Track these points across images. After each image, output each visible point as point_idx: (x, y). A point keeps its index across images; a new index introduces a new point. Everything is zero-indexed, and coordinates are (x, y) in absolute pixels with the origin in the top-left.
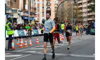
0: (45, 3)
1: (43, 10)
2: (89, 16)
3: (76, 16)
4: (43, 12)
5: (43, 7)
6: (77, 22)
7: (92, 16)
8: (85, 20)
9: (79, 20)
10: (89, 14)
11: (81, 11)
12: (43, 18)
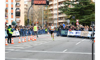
0: (14, 3)
1: (12, 11)
2: (60, 18)
3: (46, 17)
4: (12, 14)
5: (12, 8)
6: (47, 23)
7: (63, 17)
8: (56, 22)
9: (49, 22)
10: (60, 16)
11: (52, 12)
12: (12, 19)
